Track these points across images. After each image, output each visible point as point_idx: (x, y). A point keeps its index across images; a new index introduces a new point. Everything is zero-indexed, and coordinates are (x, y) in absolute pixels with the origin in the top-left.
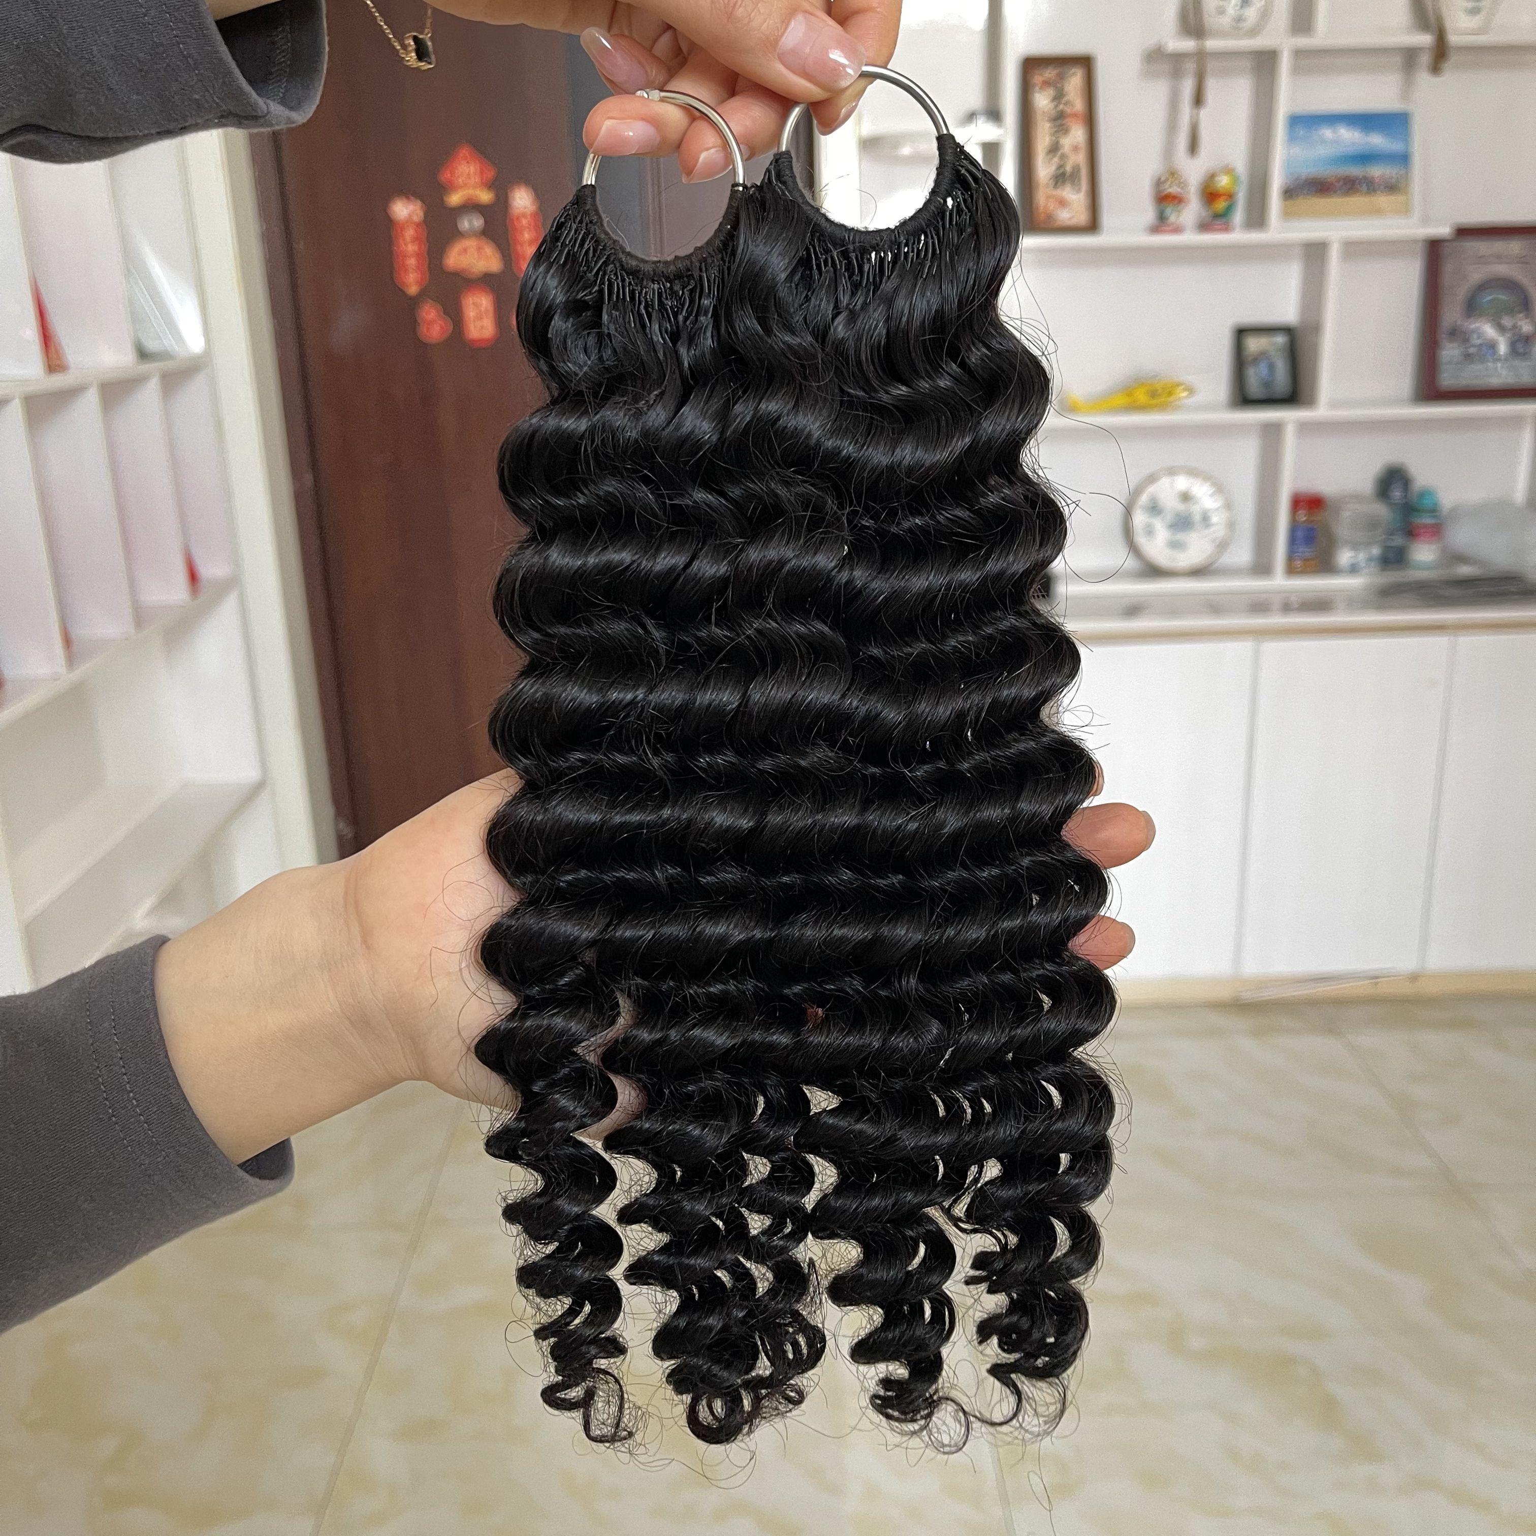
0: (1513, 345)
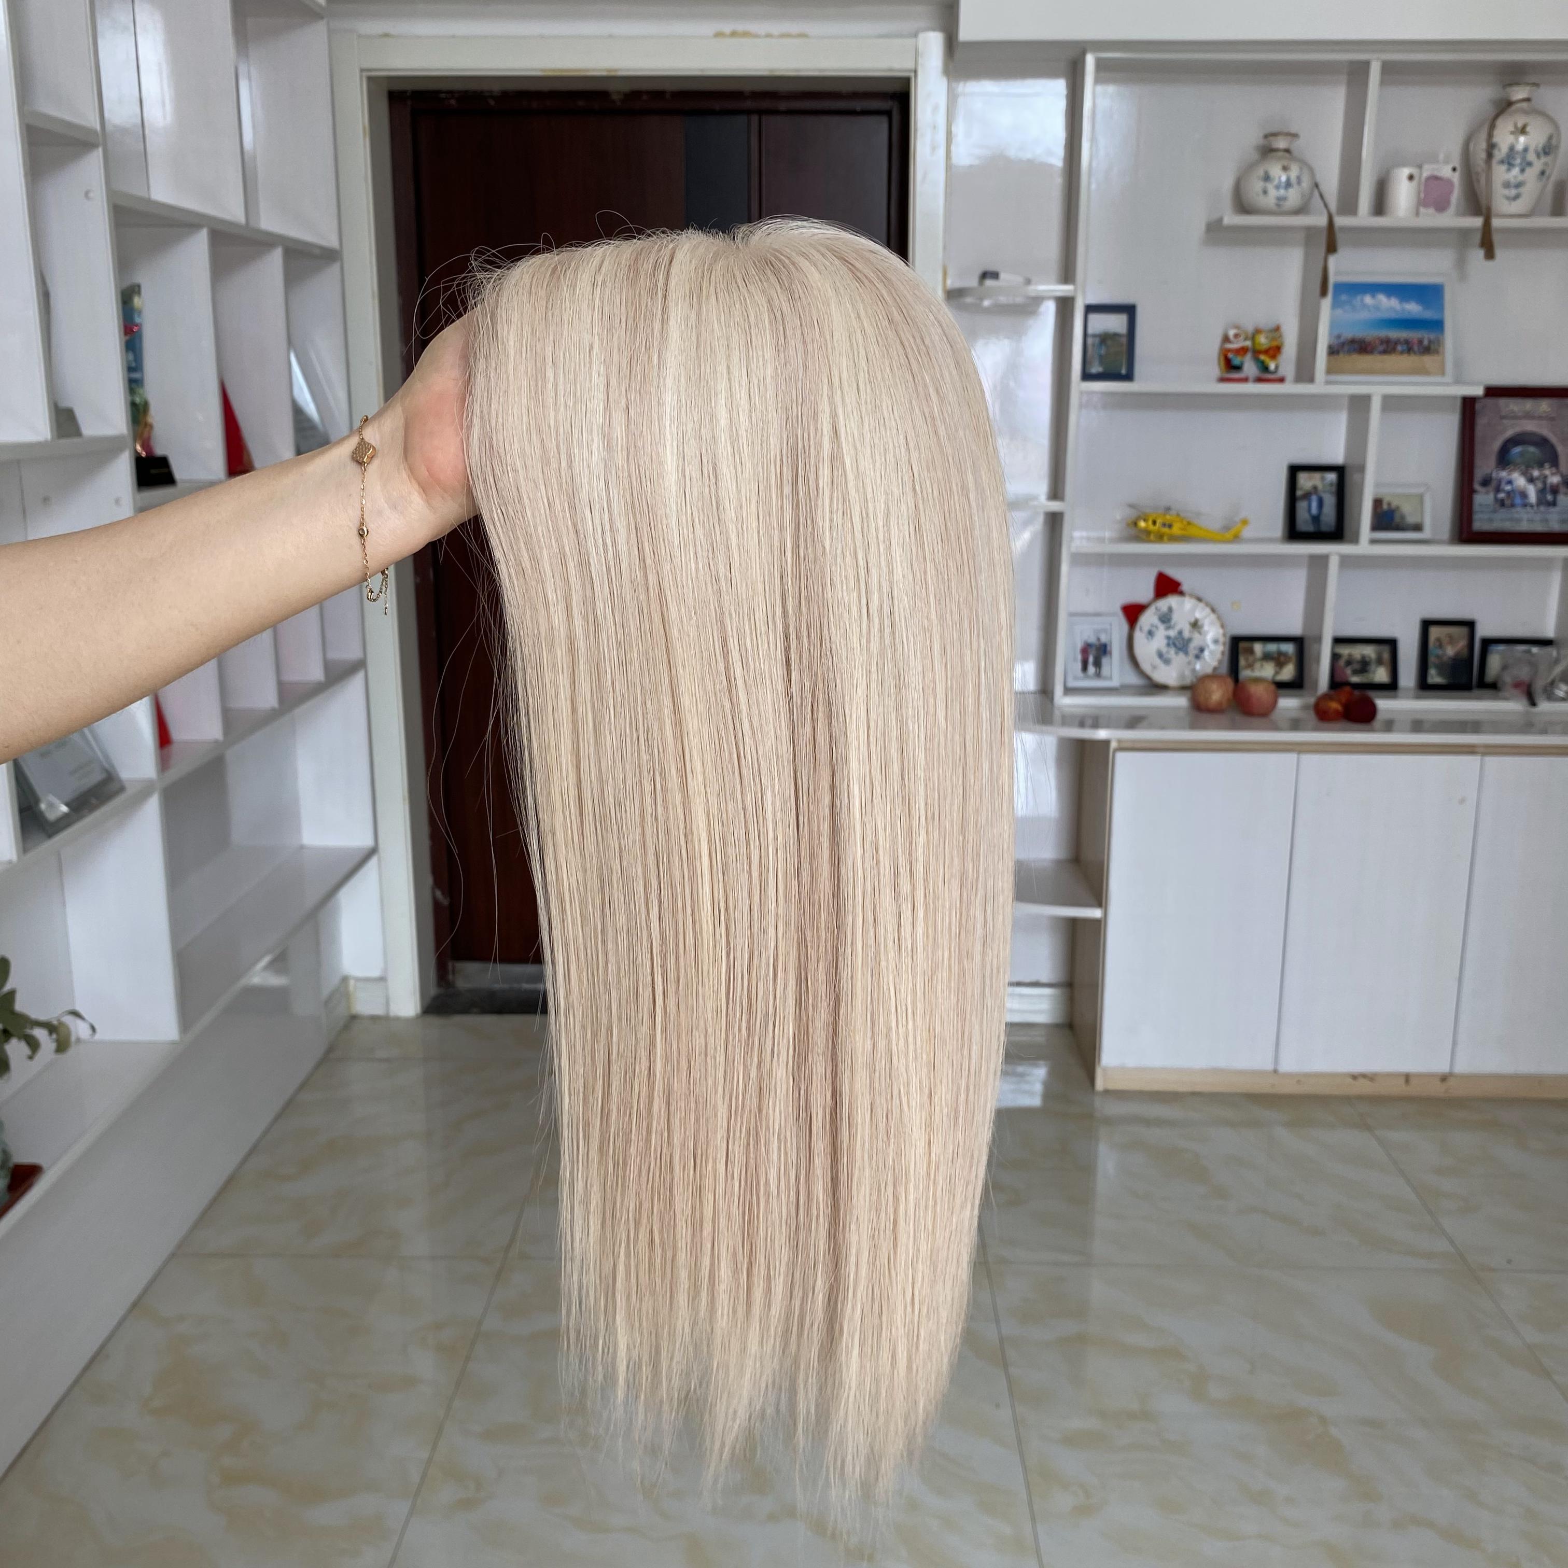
0: (1541, 492)
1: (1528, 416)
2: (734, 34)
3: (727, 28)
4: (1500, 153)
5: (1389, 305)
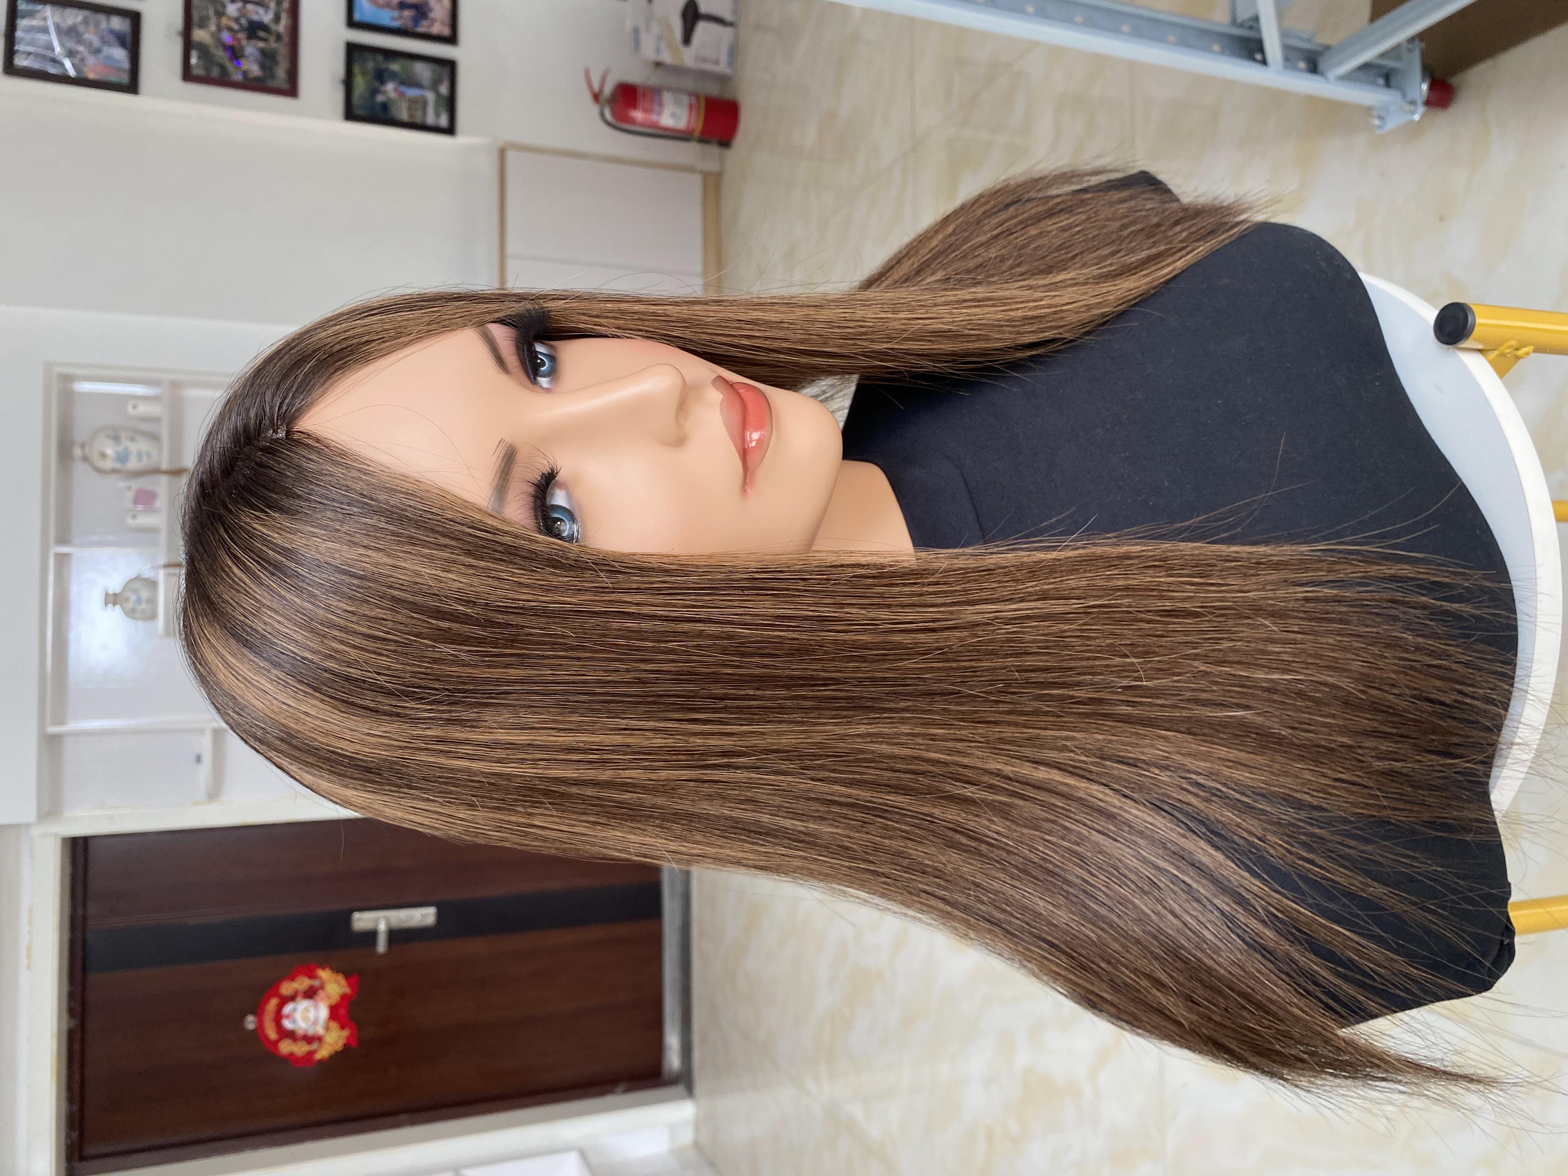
2: (29, 957)
3: (24, 961)
4: (118, 466)
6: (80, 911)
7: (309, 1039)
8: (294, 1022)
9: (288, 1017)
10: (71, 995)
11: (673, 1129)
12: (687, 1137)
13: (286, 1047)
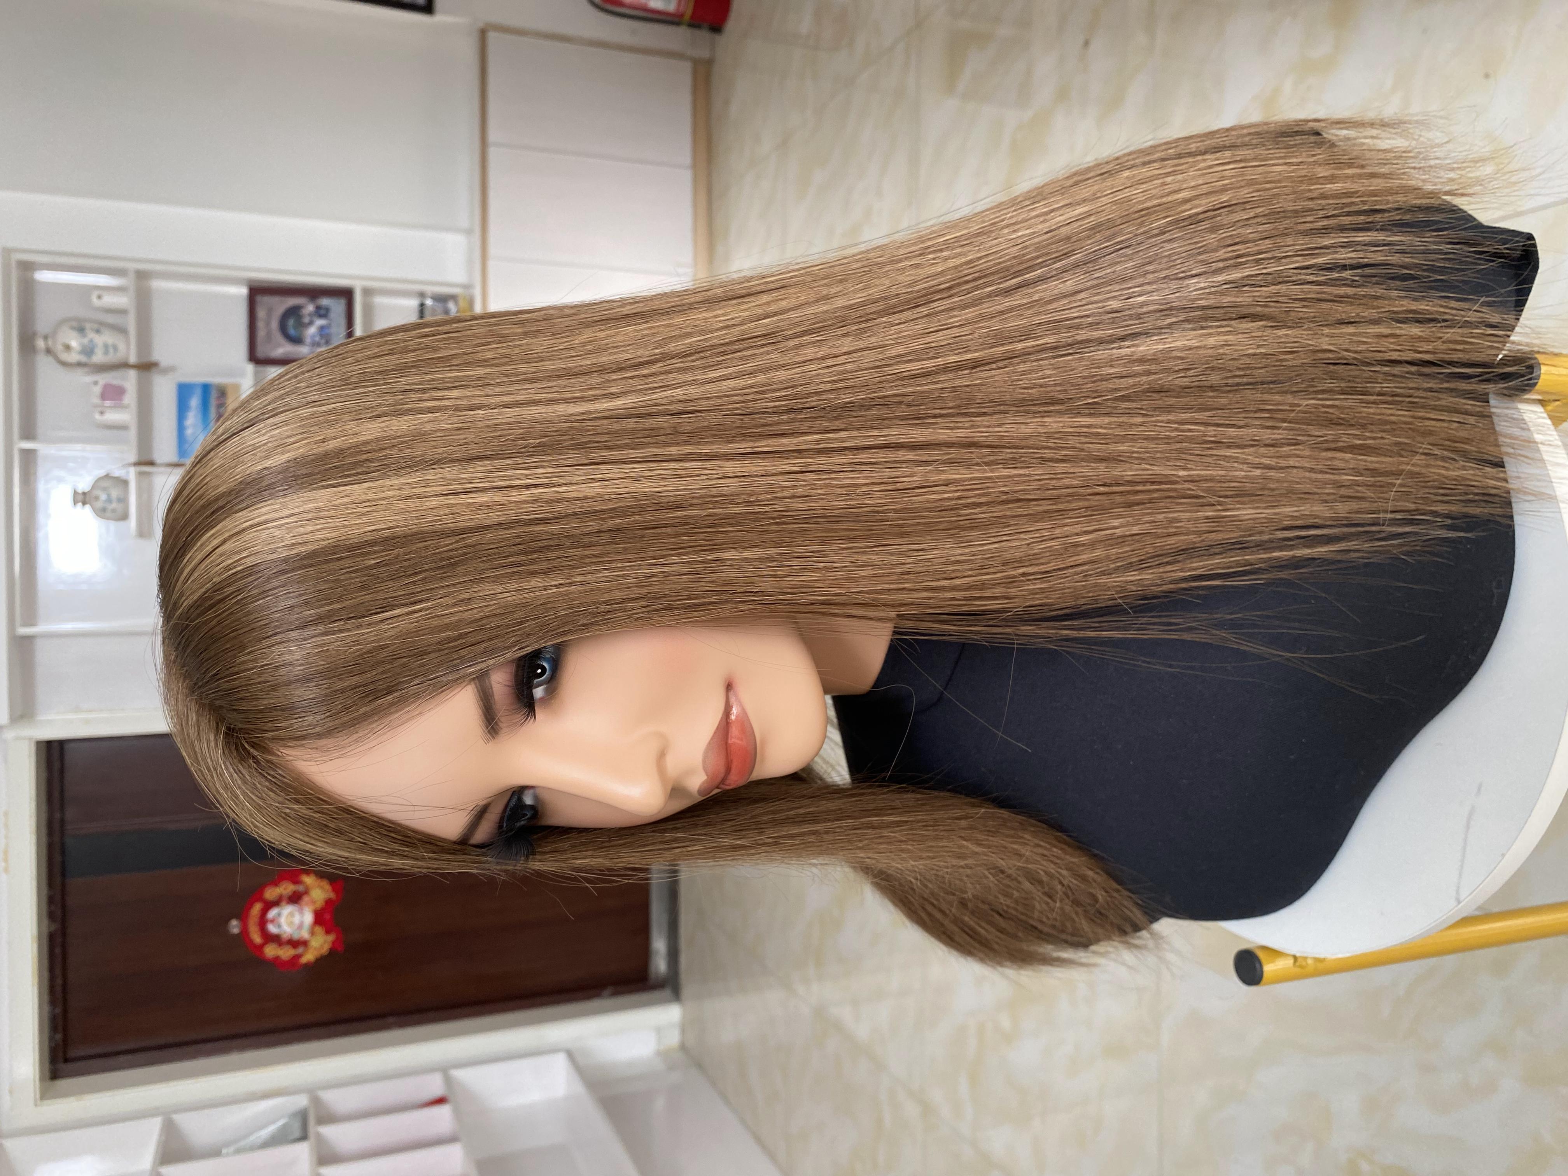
0: (321, 316)
1: (268, 324)
4: (83, 359)
5: (192, 419)
6: (58, 815)
7: (294, 943)
8: (279, 926)
9: (272, 921)
10: (51, 900)
11: (659, 1030)
12: (673, 1039)
13: (271, 951)
